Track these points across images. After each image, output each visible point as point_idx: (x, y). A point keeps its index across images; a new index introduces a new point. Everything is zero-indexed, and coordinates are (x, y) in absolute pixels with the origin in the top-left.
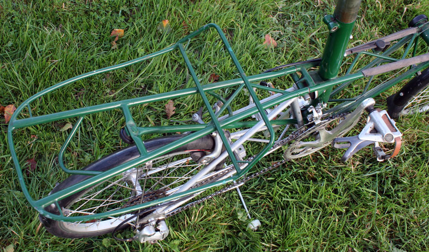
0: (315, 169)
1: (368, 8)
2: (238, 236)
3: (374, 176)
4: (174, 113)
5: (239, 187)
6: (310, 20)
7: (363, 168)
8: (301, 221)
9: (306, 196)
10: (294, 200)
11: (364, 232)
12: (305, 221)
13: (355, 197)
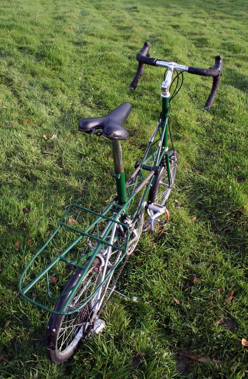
0: (140, 258)
1: (104, 180)
2: (133, 309)
3: (166, 243)
4: (56, 280)
5: (115, 289)
6: (83, 201)
7: (158, 244)
8: (153, 283)
9: (146, 271)
10: (142, 277)
11: (181, 267)
12: (154, 281)
13: (166, 257)
